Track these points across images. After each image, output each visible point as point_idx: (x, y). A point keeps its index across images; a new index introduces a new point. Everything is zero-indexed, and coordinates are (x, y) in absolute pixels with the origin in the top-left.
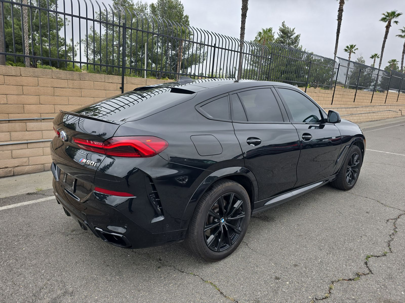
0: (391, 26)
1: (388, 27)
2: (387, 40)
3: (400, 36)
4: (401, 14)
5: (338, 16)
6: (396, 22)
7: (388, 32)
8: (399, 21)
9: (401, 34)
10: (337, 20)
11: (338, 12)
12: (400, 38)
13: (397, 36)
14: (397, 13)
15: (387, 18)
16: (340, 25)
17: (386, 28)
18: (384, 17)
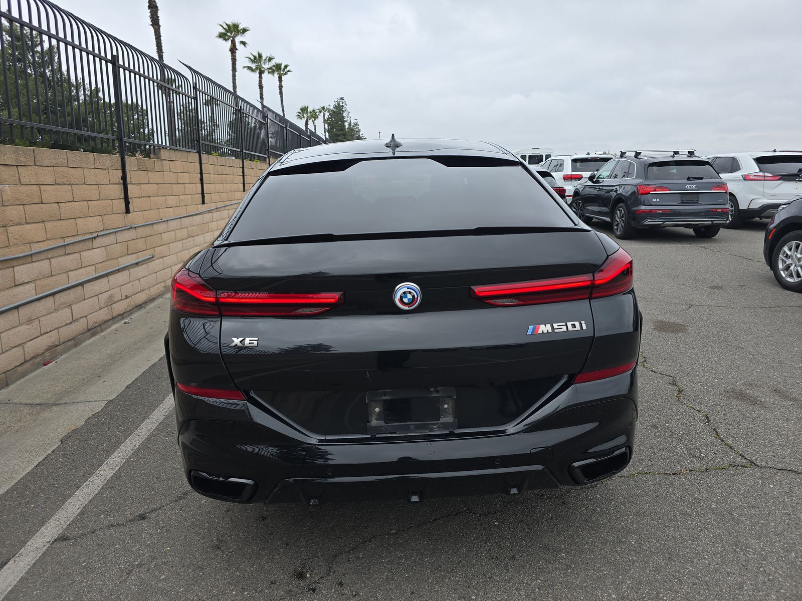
0: (237, 49)
1: (233, 50)
2: (236, 73)
3: (249, 68)
4: (248, 30)
5: (151, 18)
6: (244, 43)
7: (236, 59)
8: (247, 42)
9: (250, 65)
10: (151, 25)
11: (149, 10)
12: (249, 72)
13: (245, 67)
14: (241, 27)
15: (228, 34)
16: (160, 36)
17: (230, 52)
18: (223, 31)
